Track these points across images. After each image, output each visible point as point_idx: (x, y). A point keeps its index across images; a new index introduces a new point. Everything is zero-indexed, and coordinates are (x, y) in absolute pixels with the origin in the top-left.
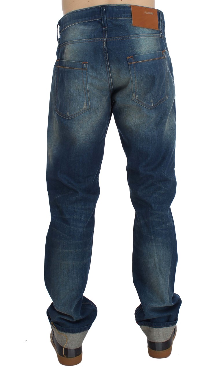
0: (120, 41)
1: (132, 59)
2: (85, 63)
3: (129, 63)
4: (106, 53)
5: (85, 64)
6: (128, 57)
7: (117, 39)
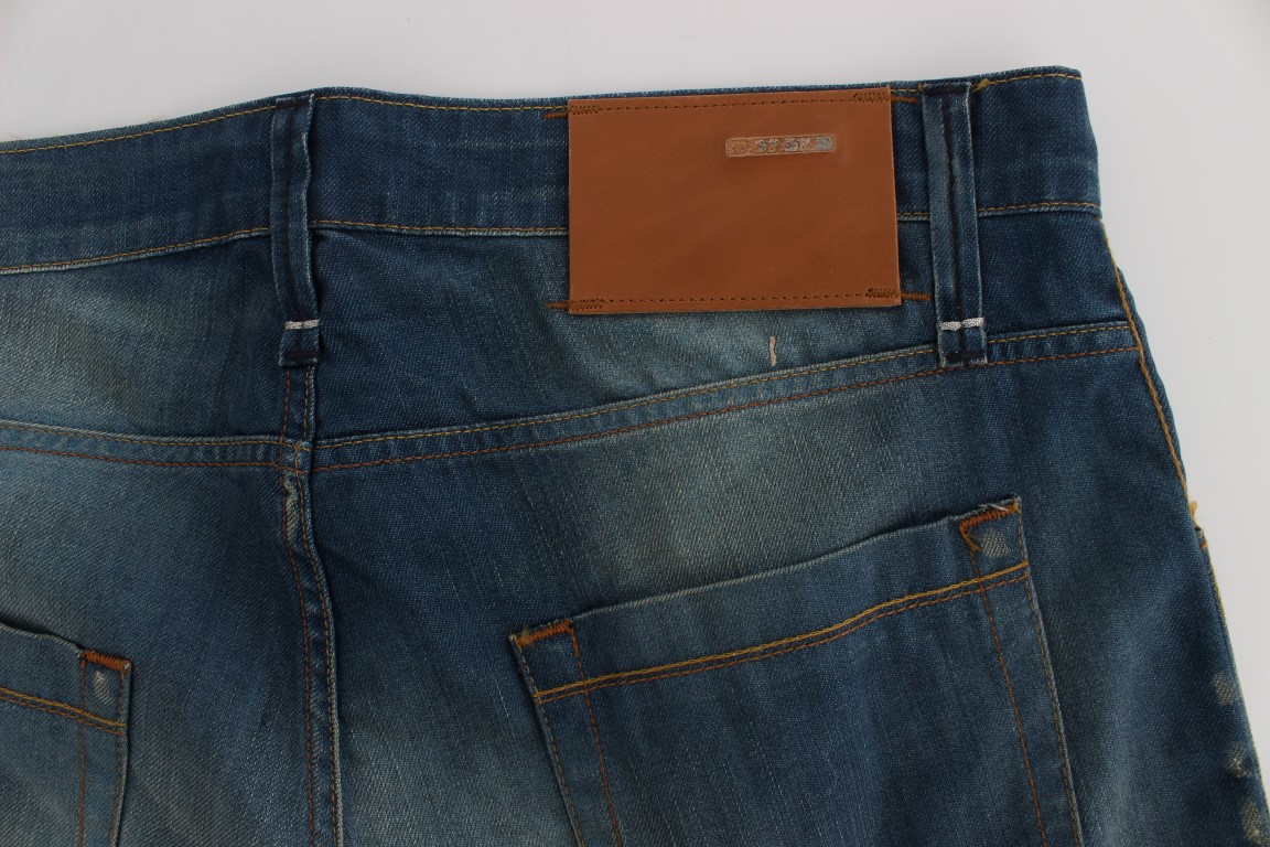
0: (445, 471)
1: (559, 647)
2: (103, 668)
3: (538, 695)
4: (315, 597)
5: (100, 677)
6: (518, 632)
7: (421, 445)
